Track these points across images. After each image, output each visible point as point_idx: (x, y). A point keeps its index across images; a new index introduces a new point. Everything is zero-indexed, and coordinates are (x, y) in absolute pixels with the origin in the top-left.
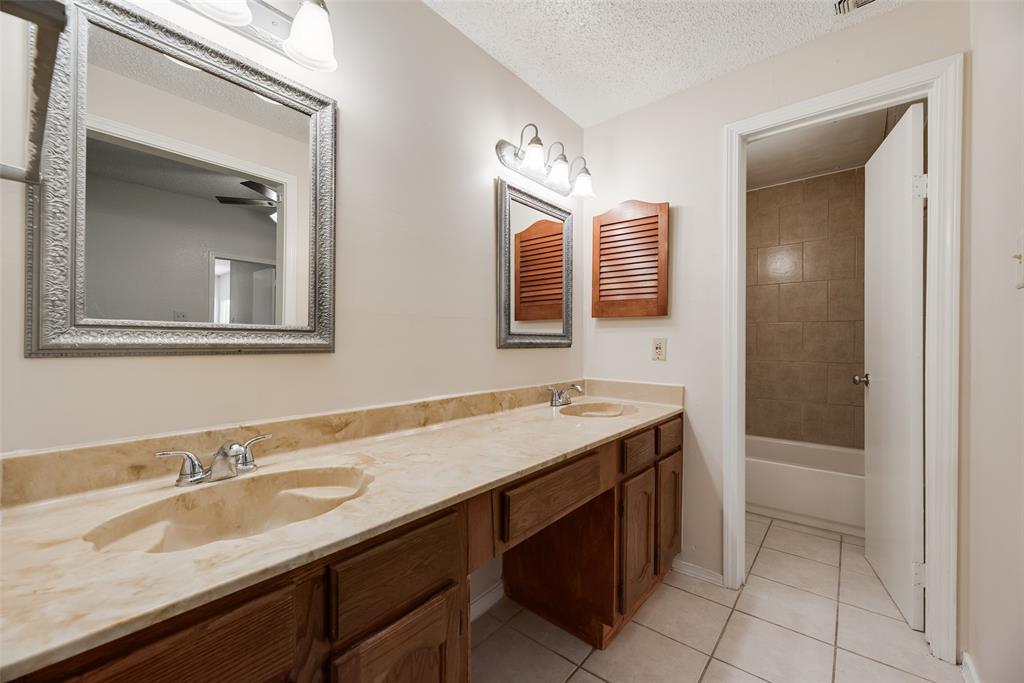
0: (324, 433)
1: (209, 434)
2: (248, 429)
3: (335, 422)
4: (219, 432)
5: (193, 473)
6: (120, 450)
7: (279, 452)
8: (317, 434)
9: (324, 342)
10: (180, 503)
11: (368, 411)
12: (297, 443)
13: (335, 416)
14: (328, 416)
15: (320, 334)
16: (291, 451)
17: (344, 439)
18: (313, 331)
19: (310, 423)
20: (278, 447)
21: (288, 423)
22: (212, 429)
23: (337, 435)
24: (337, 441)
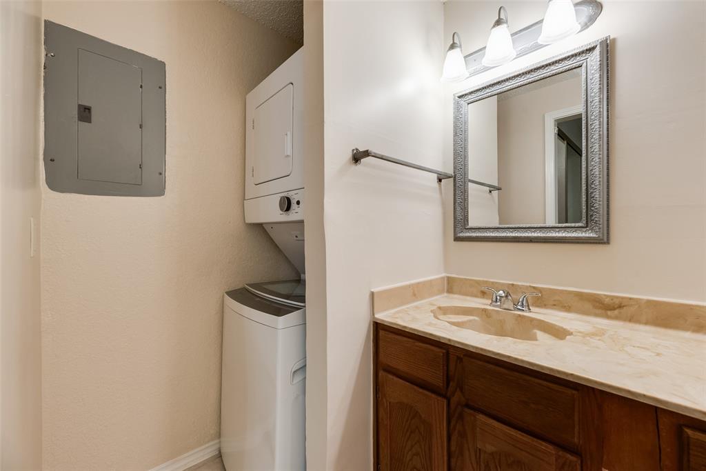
0: (595, 307)
1: (513, 285)
2: (534, 288)
3: (607, 301)
4: (518, 285)
5: (496, 301)
6: (478, 282)
7: (555, 309)
8: (588, 306)
9: (595, 236)
10: (484, 312)
11: (649, 302)
12: (570, 307)
13: (607, 296)
14: (598, 295)
15: (592, 229)
16: (563, 311)
17: (616, 318)
18: (587, 227)
19: (580, 296)
20: (555, 305)
21: (562, 292)
22: (515, 283)
23: (609, 313)
24: (608, 317)
